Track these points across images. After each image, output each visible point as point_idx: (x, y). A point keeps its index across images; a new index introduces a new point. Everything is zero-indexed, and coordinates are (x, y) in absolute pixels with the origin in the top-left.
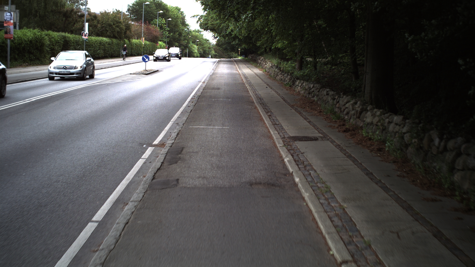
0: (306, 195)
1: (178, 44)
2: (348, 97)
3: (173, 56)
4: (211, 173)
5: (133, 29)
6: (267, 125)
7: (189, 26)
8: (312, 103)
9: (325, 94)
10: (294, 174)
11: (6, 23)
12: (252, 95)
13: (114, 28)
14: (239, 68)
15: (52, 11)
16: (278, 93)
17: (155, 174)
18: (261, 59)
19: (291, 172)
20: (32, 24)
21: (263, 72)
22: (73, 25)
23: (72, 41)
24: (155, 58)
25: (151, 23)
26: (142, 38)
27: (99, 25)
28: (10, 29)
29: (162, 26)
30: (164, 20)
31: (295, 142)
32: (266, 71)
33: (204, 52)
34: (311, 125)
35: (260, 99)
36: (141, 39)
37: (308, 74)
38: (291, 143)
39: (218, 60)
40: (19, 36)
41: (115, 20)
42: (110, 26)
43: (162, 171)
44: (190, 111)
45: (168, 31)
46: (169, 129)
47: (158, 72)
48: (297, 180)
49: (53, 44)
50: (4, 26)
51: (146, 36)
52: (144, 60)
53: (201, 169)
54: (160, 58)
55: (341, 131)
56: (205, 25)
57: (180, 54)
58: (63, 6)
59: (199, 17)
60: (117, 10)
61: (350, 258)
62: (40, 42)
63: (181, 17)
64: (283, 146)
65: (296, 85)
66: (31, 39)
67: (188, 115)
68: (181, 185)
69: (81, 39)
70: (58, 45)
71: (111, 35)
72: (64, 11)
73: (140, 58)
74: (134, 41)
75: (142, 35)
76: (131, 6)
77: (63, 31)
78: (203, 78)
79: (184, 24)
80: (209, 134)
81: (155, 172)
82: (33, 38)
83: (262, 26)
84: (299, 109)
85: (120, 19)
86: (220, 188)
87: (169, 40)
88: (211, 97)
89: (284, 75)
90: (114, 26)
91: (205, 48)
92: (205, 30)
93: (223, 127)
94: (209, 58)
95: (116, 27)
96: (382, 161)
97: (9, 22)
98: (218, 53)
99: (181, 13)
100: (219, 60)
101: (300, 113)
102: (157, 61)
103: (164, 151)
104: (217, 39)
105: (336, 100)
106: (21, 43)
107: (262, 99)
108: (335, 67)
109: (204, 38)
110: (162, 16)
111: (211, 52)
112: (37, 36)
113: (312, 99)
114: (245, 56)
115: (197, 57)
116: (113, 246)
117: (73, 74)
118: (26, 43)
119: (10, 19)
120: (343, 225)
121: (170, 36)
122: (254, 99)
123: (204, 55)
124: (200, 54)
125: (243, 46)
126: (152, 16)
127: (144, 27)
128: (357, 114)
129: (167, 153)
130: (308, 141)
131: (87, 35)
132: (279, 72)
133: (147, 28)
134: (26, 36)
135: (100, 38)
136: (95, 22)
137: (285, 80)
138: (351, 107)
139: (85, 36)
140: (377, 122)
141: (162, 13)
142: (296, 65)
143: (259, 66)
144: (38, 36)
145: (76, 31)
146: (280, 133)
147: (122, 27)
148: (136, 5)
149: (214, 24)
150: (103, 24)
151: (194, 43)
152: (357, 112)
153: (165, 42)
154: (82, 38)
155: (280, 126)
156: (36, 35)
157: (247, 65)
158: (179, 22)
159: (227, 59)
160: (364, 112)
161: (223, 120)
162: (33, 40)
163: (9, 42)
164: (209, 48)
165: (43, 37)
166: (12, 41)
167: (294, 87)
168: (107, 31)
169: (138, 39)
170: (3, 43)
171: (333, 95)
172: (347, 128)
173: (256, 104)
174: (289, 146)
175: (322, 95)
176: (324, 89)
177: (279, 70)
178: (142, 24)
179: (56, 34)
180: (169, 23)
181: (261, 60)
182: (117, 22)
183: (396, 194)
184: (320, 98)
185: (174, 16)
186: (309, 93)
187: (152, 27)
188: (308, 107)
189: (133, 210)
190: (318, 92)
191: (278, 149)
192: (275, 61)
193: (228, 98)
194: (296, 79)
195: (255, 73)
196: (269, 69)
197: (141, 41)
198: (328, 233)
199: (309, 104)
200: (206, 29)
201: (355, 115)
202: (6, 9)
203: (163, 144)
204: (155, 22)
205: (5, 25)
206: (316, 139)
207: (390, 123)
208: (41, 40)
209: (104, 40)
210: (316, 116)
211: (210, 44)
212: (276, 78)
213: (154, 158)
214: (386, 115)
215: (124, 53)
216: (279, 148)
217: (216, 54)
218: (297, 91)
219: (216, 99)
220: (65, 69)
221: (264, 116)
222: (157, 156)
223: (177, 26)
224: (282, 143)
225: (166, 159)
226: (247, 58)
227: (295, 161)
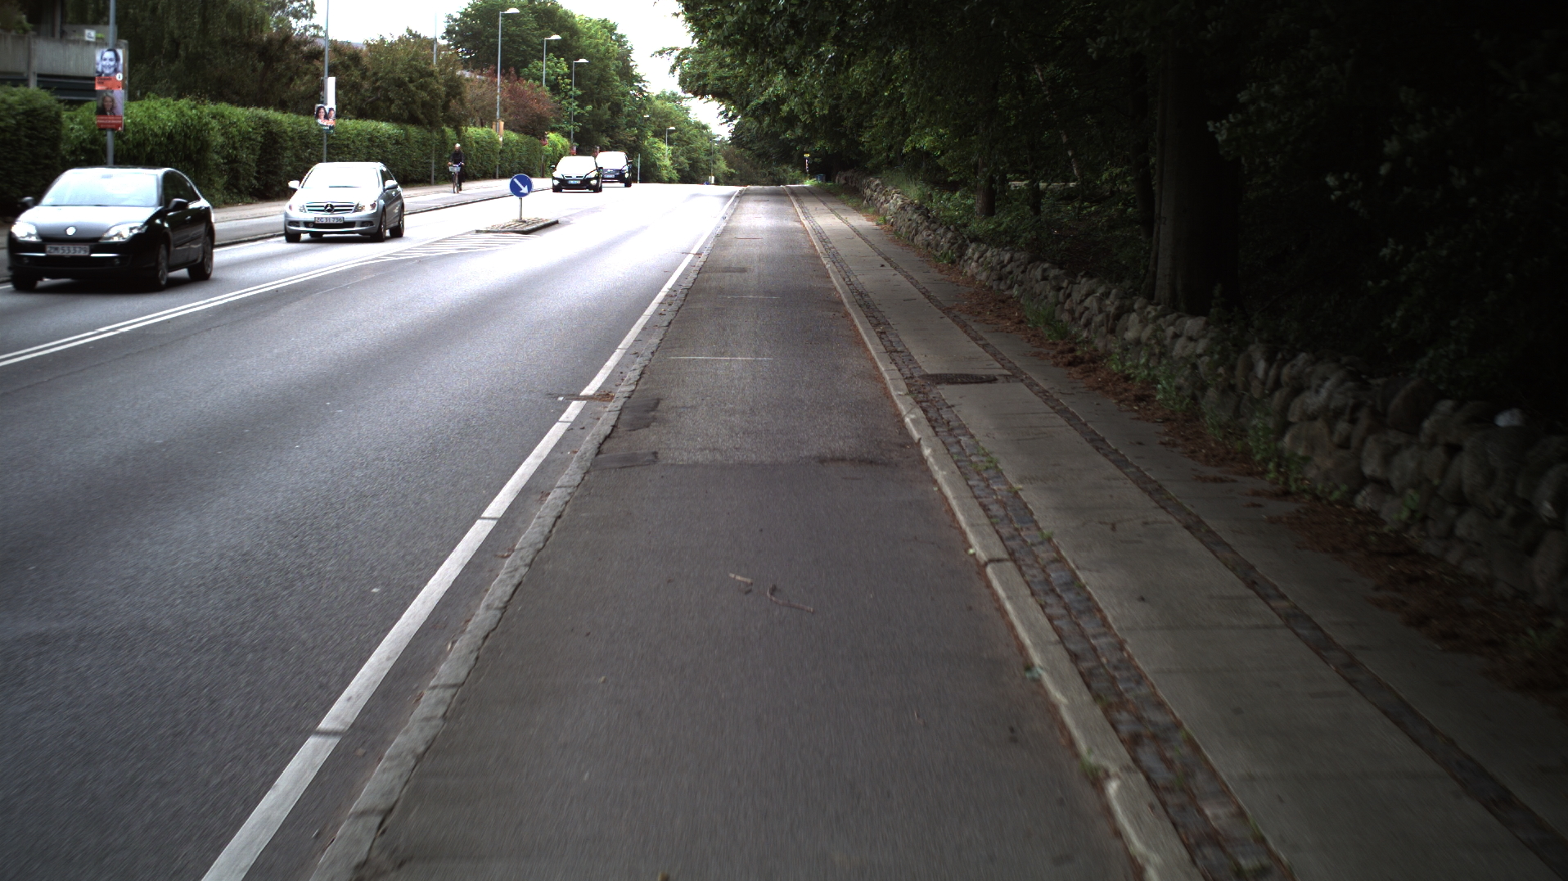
0: (940, 475)
1: (609, 141)
2: (1090, 282)
3: (608, 176)
4: (731, 441)
5: (469, 94)
6: (873, 353)
7: (644, 81)
8: (1003, 302)
9: (1039, 277)
10: (922, 442)
11: (101, 83)
12: (839, 284)
13: (412, 91)
14: (804, 213)
15: (224, 42)
16: (912, 278)
17: (601, 444)
18: (873, 186)
19: (916, 441)
20: (163, 82)
21: (878, 225)
22: (288, 85)
23: (290, 134)
24: (556, 182)
25: (522, 74)
26: (496, 121)
27: (366, 85)
28: (113, 100)
29: (558, 83)
30: (564, 65)
31: (938, 387)
32: (886, 221)
33: (694, 164)
34: (987, 352)
35: (861, 294)
36: (494, 126)
37: (1010, 228)
38: (928, 388)
39: (737, 189)
40: (138, 120)
41: (415, 65)
42: (399, 86)
43: (616, 440)
44: (666, 323)
45: (576, 98)
46: (617, 364)
47: (557, 226)
48: (927, 452)
49: (234, 142)
50: (95, 91)
51: (510, 115)
52: (515, 190)
53: (707, 435)
54: (572, 182)
55: (1061, 364)
56: (698, 80)
57: (629, 172)
58: (256, 25)
59: (676, 53)
60: (414, 32)
61: (1006, 556)
62: (197, 138)
63: (618, 54)
64: (906, 394)
65: (966, 258)
66: (171, 130)
67: (663, 332)
68: (664, 462)
69: (313, 126)
70: (248, 148)
71: (402, 115)
72: (261, 39)
73: (504, 185)
74: (473, 131)
75: (498, 114)
76: (456, 20)
77: (258, 105)
78: (695, 243)
79: (628, 75)
80: (720, 372)
81: (601, 441)
82: (176, 125)
83: (872, 84)
84: (963, 317)
85: (429, 64)
86: (753, 465)
87: (579, 126)
88: (721, 291)
89: (935, 230)
90: (412, 87)
91: (695, 150)
92: (696, 94)
93: (757, 357)
94: (708, 183)
95: (417, 88)
96: (1138, 419)
97: (110, 79)
98: (739, 168)
99: (617, 40)
100: (741, 192)
101: (964, 327)
102: (563, 190)
103: (614, 405)
104: (735, 122)
105: (1062, 291)
106: (144, 141)
107: (867, 295)
108: (1097, 207)
109: (692, 120)
110: (559, 49)
111: (715, 166)
112: (187, 120)
113: (1006, 293)
114: (824, 178)
115: (671, 181)
116: (541, 545)
117: (351, 224)
118: (156, 142)
119: (112, 69)
120: (1007, 515)
121: (583, 114)
122: (843, 296)
123: (691, 174)
124: (679, 171)
125: (818, 145)
126: (524, 51)
127: (501, 87)
128: (1108, 321)
129: (621, 410)
130: (971, 383)
131: (333, 114)
132: (921, 223)
133: (510, 91)
134: (155, 121)
135: (370, 125)
136: (356, 74)
137: (937, 245)
138: (1095, 305)
139: (327, 117)
140: (1149, 339)
141: (556, 40)
142: (975, 201)
143: (865, 208)
144: (192, 120)
145: (296, 104)
146: (903, 370)
147: (435, 90)
148: (475, 14)
149: (726, 78)
150: (377, 80)
151: (661, 135)
152: (1108, 316)
153: (566, 135)
154: (317, 124)
155: (906, 356)
156: (183, 116)
157: (831, 205)
158: (613, 68)
159: (765, 187)
160: (1125, 316)
161: (758, 343)
162: (176, 132)
163: (110, 137)
164: (709, 152)
165: (207, 124)
166: (119, 136)
167: (962, 263)
168: (392, 101)
169: (482, 125)
170: (94, 141)
171: (1056, 277)
172: (1076, 357)
173: (848, 306)
174: (921, 396)
175: (1031, 281)
176: (1038, 263)
177: (924, 215)
178: (496, 77)
179: (242, 114)
180: (579, 75)
181: (874, 189)
182: (419, 71)
183: (1142, 472)
184: (1025, 290)
185: (598, 51)
186: (1000, 279)
187: (525, 86)
188: (991, 311)
189: (567, 499)
190: (1023, 272)
191: (893, 401)
192: (914, 192)
193: (769, 293)
194: (968, 241)
195: (852, 227)
196: (895, 213)
197: (493, 131)
198: (972, 525)
199: (996, 304)
200: (700, 92)
201: (1103, 325)
202: (91, 37)
203: (608, 394)
204: (534, 70)
205: (98, 88)
206: (992, 380)
207: (1176, 336)
208: (201, 131)
209: (381, 128)
210: (1008, 332)
211: (711, 138)
212: (913, 240)
213: (591, 420)
214: (1168, 317)
215: (455, 169)
216: (895, 398)
217: (733, 170)
218: (969, 274)
219: (735, 297)
220: (329, 211)
221: (865, 333)
222: (596, 417)
223: (605, 82)
224: (905, 387)
225: (620, 420)
226: (829, 184)
227: (929, 420)
